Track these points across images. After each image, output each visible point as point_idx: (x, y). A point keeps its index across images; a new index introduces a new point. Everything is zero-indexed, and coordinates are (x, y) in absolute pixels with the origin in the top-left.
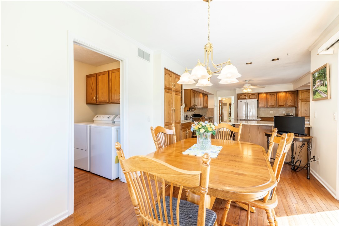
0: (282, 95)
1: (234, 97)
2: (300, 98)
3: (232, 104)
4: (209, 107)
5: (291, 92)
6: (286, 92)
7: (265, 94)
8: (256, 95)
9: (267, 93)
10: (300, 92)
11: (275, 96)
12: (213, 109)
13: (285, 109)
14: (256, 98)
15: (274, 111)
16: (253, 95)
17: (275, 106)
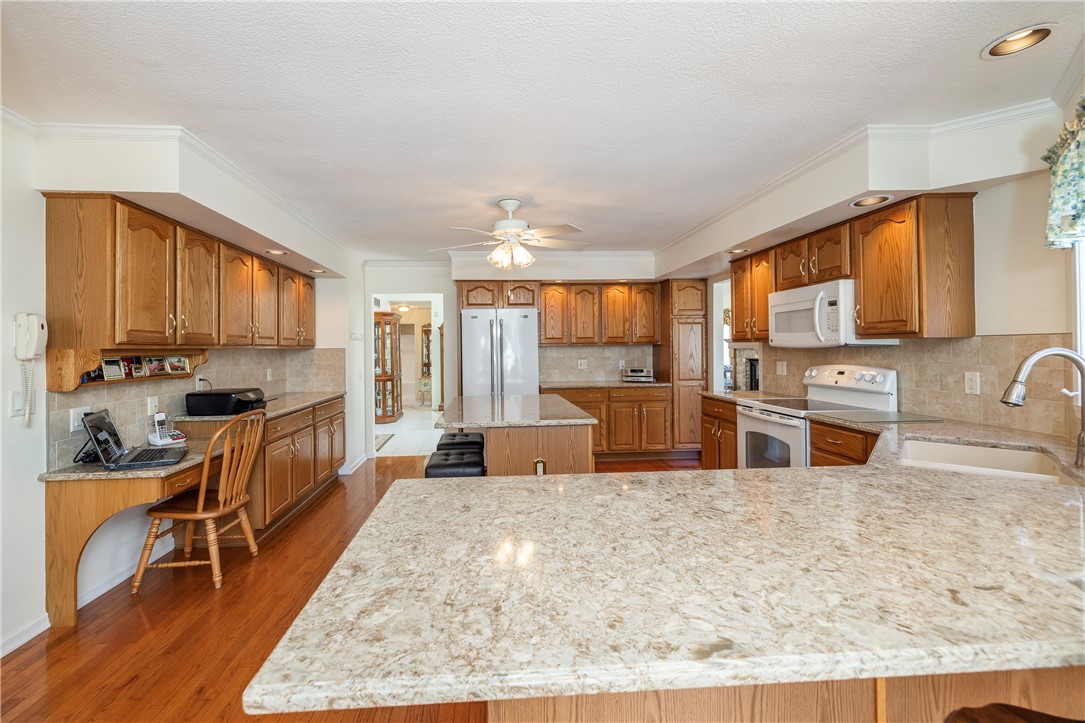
0: (616, 294)
1: (442, 295)
2: (675, 312)
3: (435, 329)
4: (320, 344)
5: (643, 287)
6: (630, 284)
7: (561, 290)
8: (533, 291)
9: (567, 285)
10: (675, 286)
11: (596, 300)
12: (340, 353)
13: (623, 350)
14: (533, 304)
15: (591, 359)
16: (522, 290)
17: (596, 340)
